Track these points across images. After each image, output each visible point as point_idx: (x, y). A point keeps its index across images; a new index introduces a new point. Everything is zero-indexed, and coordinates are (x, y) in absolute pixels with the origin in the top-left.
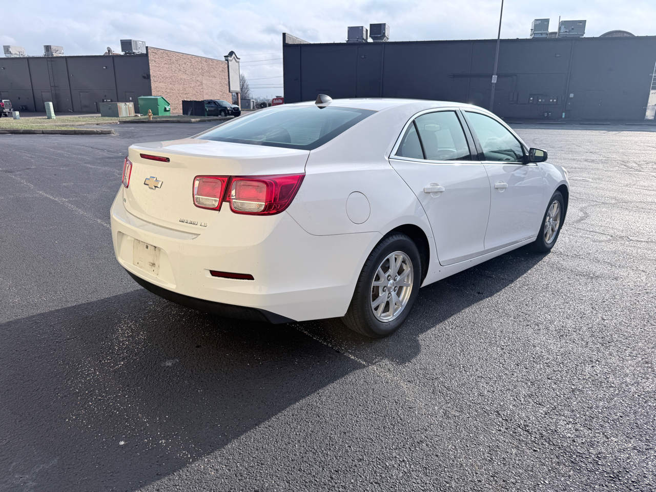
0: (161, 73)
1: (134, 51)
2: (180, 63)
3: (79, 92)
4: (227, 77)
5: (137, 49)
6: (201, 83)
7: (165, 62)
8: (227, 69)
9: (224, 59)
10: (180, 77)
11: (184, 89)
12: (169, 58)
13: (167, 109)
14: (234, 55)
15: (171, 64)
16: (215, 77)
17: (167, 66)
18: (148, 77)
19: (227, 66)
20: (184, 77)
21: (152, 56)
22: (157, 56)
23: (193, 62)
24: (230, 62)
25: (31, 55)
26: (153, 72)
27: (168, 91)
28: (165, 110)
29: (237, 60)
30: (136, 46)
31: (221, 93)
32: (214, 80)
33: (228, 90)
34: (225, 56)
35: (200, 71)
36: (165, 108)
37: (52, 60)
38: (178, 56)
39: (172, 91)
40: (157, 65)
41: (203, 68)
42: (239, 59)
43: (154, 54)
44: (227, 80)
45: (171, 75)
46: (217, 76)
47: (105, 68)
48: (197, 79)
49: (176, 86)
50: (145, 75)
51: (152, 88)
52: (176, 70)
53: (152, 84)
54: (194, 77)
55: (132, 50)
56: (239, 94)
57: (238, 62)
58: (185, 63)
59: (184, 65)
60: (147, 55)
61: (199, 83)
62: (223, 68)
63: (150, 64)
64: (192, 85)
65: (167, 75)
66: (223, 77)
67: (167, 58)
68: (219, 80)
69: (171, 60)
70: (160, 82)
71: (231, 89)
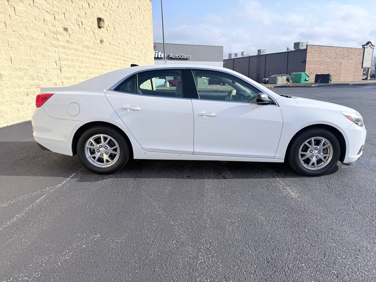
0: (314, 59)
1: (300, 48)
2: (328, 52)
3: (269, 72)
4: (362, 59)
5: (302, 47)
6: (340, 63)
7: (318, 52)
8: (362, 53)
9: (361, 47)
10: (326, 61)
11: (328, 68)
12: (320, 50)
13: (307, 80)
14: (370, 44)
15: (321, 53)
16: (352, 59)
17: (318, 55)
18: (305, 62)
19: (363, 51)
20: (329, 60)
21: (309, 50)
22: (312, 50)
23: (337, 51)
24: (366, 49)
25: (251, 55)
26: (308, 59)
27: (316, 69)
28: (306, 80)
29: (372, 47)
30: (302, 45)
31: (355, 69)
32: (351, 61)
33: (361, 67)
34: (362, 46)
35: (341, 56)
36: (306, 79)
37: (260, 56)
38: (327, 48)
39: (319, 69)
40: (312, 55)
41: (344, 54)
42: (374, 46)
43: (311, 49)
44: (362, 60)
45: (320, 60)
46: (354, 58)
47: (283, 58)
48: (338, 61)
49: (323, 66)
50: (303, 61)
51: (306, 68)
52: (324, 57)
53: (306, 66)
54: (336, 60)
55: (299, 48)
56: (370, 69)
57: (373, 48)
58: (331, 52)
59: (330, 54)
60: (306, 50)
61: (339, 64)
62: (360, 53)
63: (307, 55)
64: (334, 65)
65: (317, 60)
66: (358, 59)
67: (319, 50)
68: (355, 61)
69: (321, 51)
70: (312, 64)
71: (364, 66)
